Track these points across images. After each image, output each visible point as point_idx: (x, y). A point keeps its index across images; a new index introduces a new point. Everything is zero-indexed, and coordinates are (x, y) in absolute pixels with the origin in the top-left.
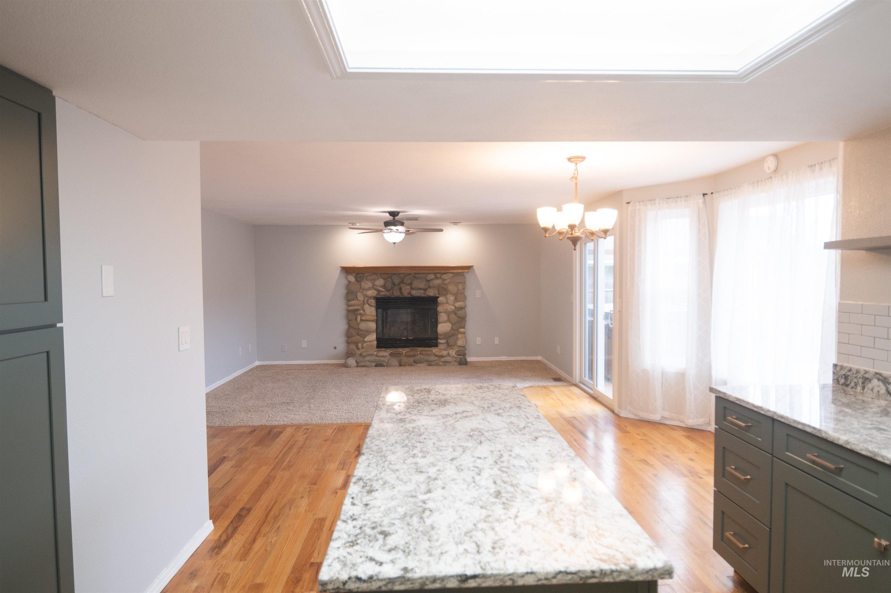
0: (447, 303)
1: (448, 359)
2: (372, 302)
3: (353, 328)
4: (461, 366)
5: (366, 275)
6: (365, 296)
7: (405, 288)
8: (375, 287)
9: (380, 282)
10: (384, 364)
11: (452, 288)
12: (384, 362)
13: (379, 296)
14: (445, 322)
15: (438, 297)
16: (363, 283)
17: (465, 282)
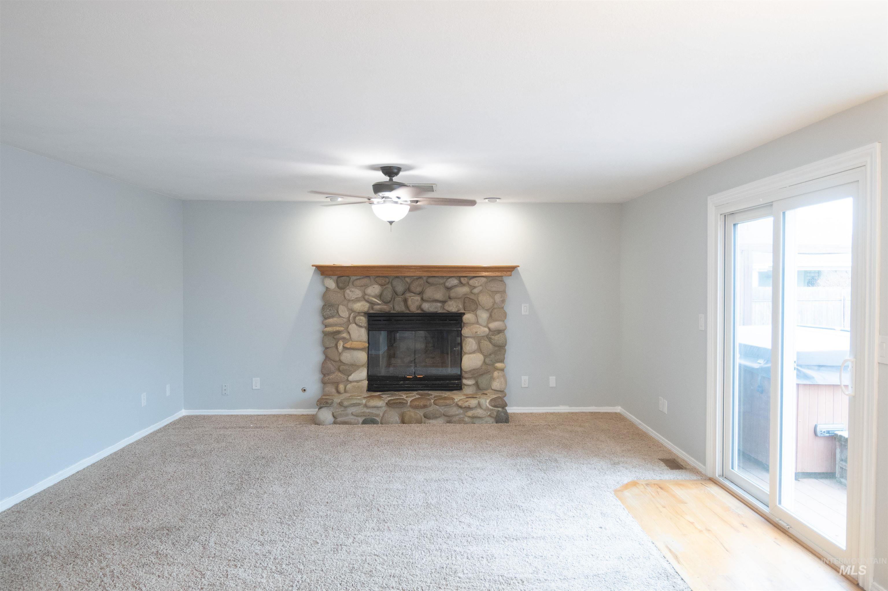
0: (477, 323)
1: (479, 412)
2: (360, 320)
3: (330, 359)
4: (499, 424)
5: (353, 278)
6: (352, 311)
7: (413, 299)
8: (366, 297)
9: (374, 290)
10: (377, 419)
11: (485, 300)
12: (378, 415)
13: (371, 312)
14: (474, 352)
15: (464, 314)
16: (348, 291)
17: (504, 292)
